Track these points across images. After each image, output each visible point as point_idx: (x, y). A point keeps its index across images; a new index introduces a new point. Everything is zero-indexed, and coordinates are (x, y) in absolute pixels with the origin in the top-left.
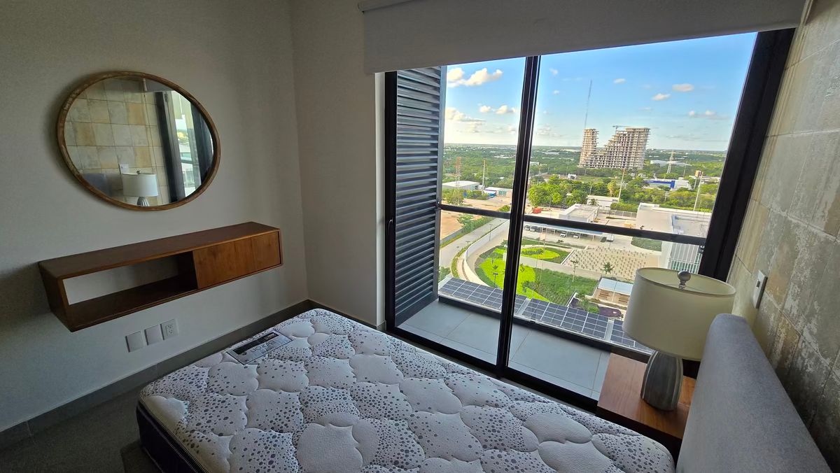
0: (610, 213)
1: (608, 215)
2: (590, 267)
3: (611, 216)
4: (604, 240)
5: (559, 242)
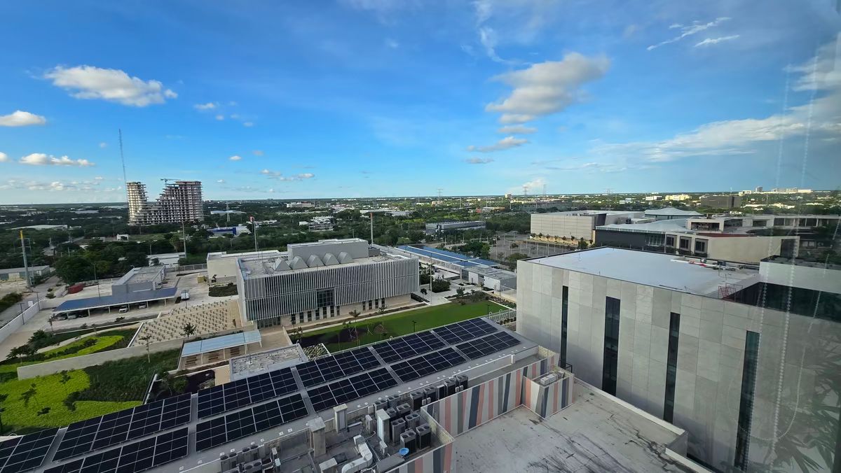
0: (179, 270)
1: (178, 273)
2: (169, 336)
3: (181, 272)
4: (179, 300)
5: (118, 320)
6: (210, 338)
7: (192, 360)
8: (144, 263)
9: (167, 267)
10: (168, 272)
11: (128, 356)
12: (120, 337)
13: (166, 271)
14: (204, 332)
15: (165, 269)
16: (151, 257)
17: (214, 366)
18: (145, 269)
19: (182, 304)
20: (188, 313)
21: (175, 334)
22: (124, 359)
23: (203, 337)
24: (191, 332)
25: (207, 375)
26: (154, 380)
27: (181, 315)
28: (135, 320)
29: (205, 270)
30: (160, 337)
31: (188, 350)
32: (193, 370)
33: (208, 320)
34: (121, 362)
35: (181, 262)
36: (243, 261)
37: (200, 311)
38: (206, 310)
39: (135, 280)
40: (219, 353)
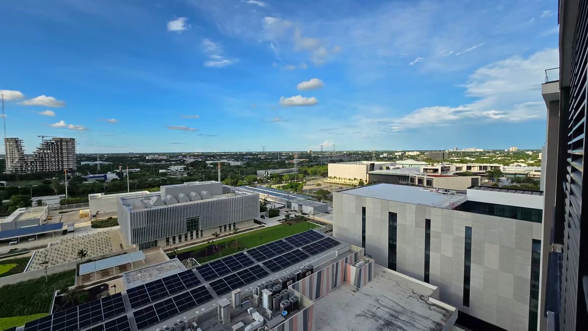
0: (61, 209)
1: (60, 211)
2: (62, 261)
3: (63, 211)
4: (65, 232)
5: (12, 251)
6: (99, 259)
7: (87, 277)
8: (28, 204)
9: (50, 206)
10: (51, 210)
11: (26, 279)
12: (14, 265)
13: (49, 210)
14: (93, 256)
15: (48, 208)
16: (35, 199)
17: (106, 281)
18: (30, 209)
19: (69, 236)
20: (75, 242)
21: (67, 259)
22: (22, 282)
23: (93, 259)
24: (84, 255)
25: (102, 288)
26: (56, 295)
27: (70, 244)
28: (26, 250)
29: (88, 207)
30: (54, 262)
31: (84, 270)
32: (89, 285)
33: (95, 247)
34: (20, 285)
35: (62, 203)
36: (124, 200)
37: (87, 240)
38: (91, 238)
39: (23, 218)
40: (109, 270)
